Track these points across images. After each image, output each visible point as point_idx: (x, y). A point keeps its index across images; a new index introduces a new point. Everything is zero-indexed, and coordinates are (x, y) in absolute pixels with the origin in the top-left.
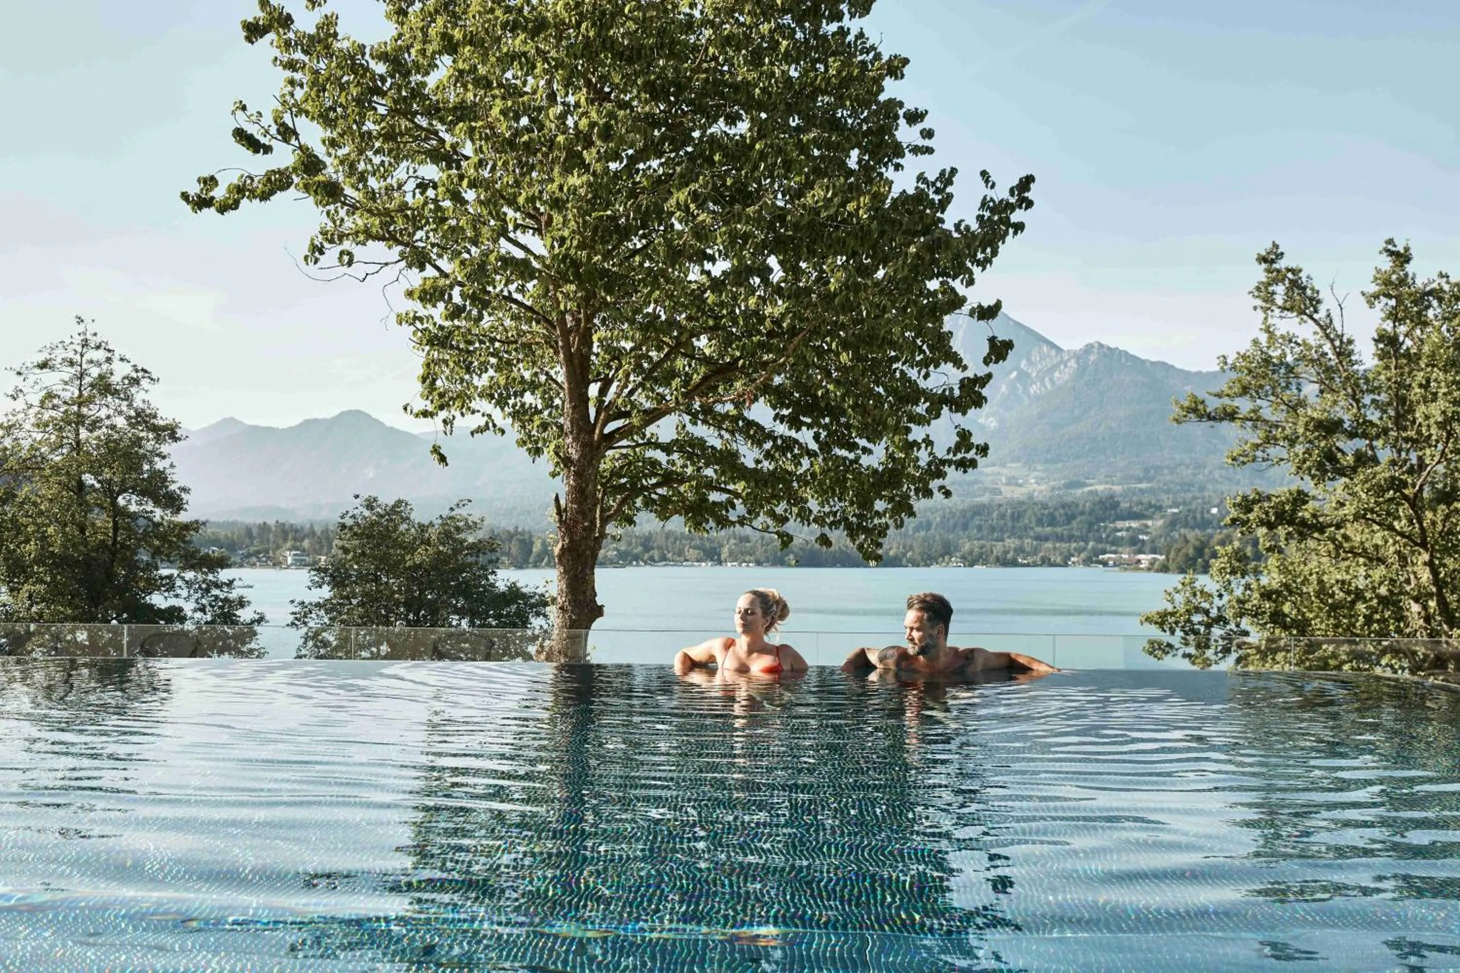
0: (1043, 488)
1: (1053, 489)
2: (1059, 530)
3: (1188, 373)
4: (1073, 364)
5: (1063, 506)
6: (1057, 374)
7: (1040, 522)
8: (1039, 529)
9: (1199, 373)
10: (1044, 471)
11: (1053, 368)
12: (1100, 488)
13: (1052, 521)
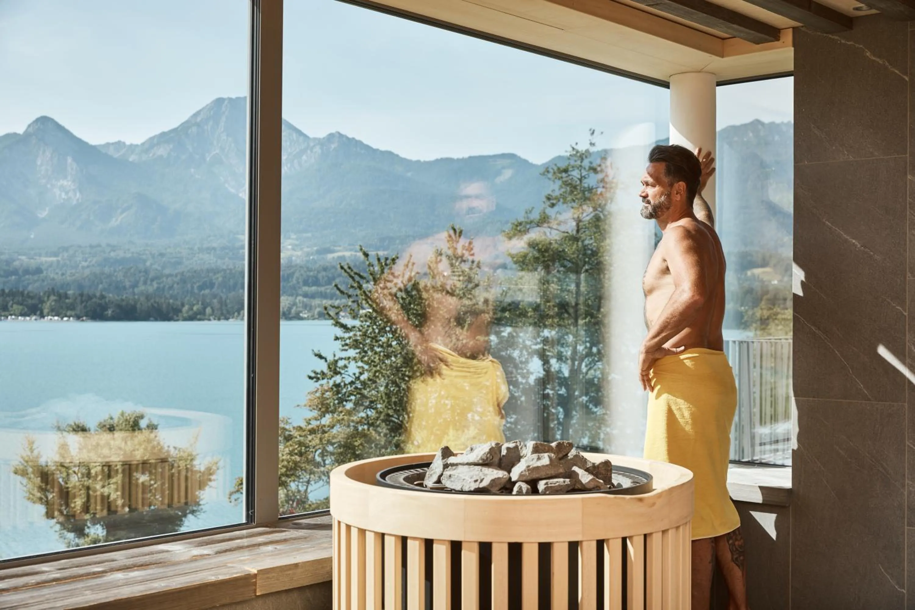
0: (299, 253)
1: (308, 254)
2: (322, 289)
3: (410, 161)
4: (318, 149)
5: (325, 269)
6: (304, 157)
7: (306, 283)
8: (306, 289)
9: (418, 162)
10: (297, 239)
11: (303, 152)
12: (347, 254)
13: (316, 282)
